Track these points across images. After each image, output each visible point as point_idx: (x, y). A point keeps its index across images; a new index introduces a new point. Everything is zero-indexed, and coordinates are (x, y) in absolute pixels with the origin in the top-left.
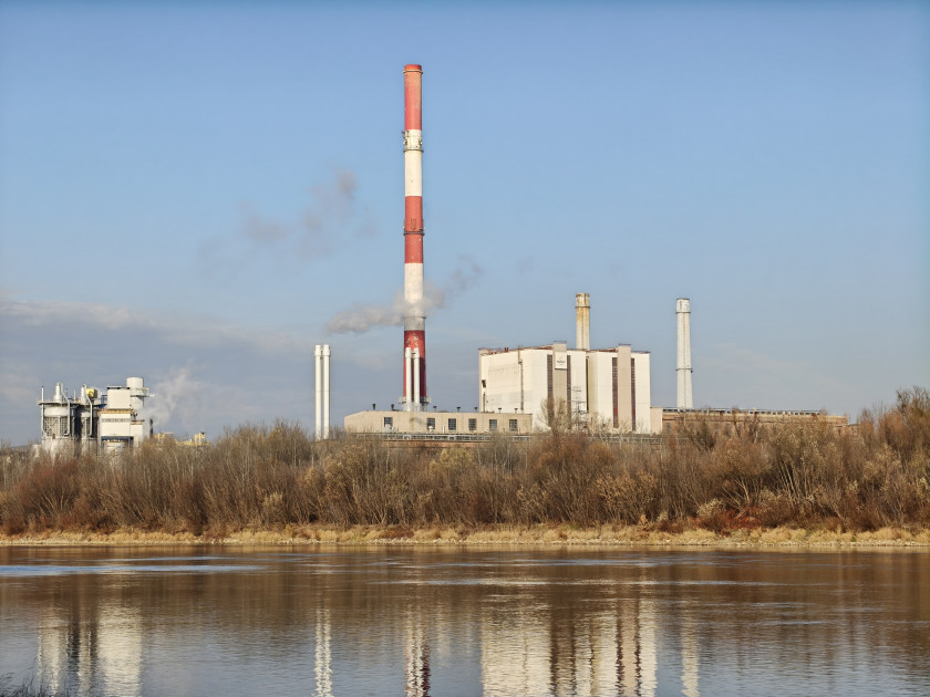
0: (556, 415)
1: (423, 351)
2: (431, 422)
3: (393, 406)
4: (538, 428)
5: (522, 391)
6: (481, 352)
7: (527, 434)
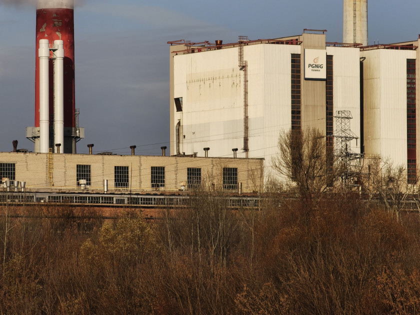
0: (306, 162)
1: (70, 46)
2: (83, 172)
3: (15, 143)
4: (273, 183)
5: (246, 118)
6: (174, 48)
7: (254, 194)
